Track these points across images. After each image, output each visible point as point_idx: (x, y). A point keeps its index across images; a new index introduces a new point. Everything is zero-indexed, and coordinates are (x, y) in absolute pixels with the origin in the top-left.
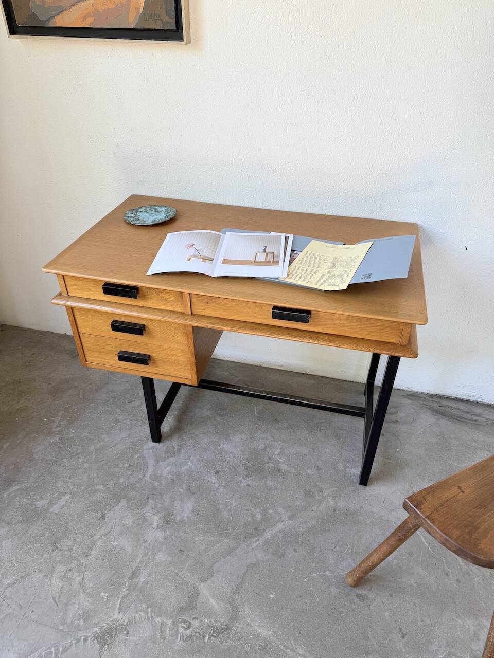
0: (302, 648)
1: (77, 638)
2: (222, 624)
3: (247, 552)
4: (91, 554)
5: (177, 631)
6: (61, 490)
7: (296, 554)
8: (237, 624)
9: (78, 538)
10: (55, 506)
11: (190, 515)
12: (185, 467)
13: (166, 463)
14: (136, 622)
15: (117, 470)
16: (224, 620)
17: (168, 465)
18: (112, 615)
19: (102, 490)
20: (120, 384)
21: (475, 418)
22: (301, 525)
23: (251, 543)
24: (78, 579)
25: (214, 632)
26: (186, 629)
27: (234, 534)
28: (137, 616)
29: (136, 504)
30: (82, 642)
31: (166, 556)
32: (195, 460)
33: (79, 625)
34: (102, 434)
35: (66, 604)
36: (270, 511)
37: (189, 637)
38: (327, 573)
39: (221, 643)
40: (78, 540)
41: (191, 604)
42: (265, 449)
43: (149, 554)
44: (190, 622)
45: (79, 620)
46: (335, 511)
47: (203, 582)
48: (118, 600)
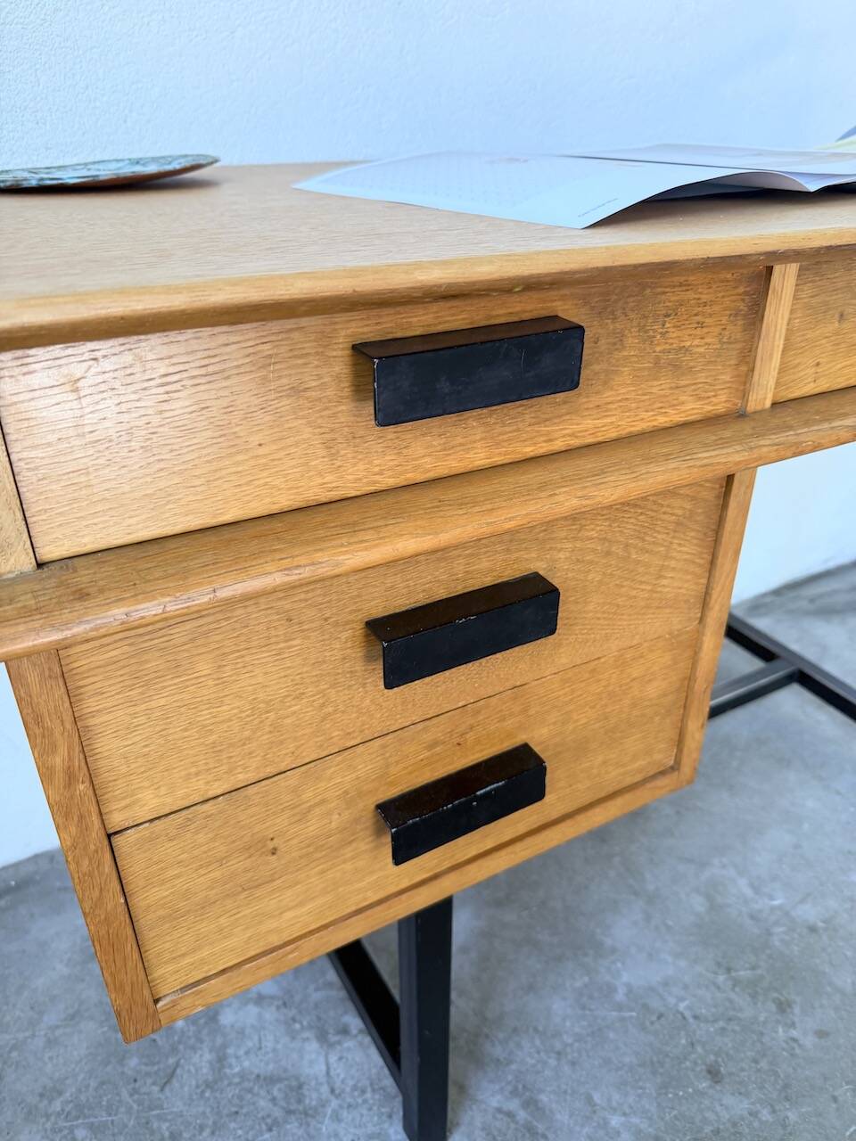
20: (51, 1043)
32: (616, 1097)
42: (713, 906)
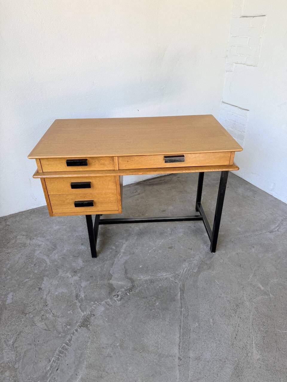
0: (164, 273)
1: (72, 333)
2: (130, 286)
3: (119, 260)
4: (48, 304)
5: (114, 300)
6: (4, 293)
7: (138, 250)
8: (136, 282)
9: (35, 303)
10: (8, 301)
11: (84, 264)
12: (65, 251)
13: (53, 254)
14: (94, 310)
15: (29, 270)
16: (130, 285)
17: (55, 254)
18: (81, 315)
19: (29, 281)
21: (164, 181)
22: (132, 241)
23: (118, 257)
24: (50, 316)
25: (129, 291)
26: (117, 297)
27: (109, 258)
28: (92, 308)
29: (53, 275)
30: (76, 333)
31: (86, 283)
33: (68, 329)
34: (5, 262)
35: (54, 327)
36: (117, 243)
37: (121, 299)
38: (154, 248)
39: (135, 291)
40: (35, 304)
41: (112, 289)
43: (77, 286)
44: (117, 294)
45: (66, 327)
46: (140, 230)
47: (110, 280)
48: (78, 309)
